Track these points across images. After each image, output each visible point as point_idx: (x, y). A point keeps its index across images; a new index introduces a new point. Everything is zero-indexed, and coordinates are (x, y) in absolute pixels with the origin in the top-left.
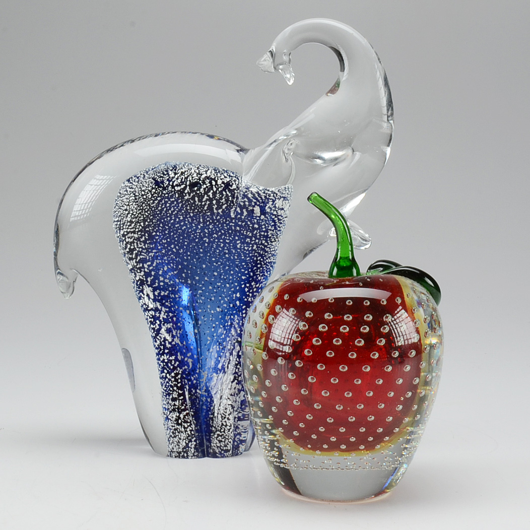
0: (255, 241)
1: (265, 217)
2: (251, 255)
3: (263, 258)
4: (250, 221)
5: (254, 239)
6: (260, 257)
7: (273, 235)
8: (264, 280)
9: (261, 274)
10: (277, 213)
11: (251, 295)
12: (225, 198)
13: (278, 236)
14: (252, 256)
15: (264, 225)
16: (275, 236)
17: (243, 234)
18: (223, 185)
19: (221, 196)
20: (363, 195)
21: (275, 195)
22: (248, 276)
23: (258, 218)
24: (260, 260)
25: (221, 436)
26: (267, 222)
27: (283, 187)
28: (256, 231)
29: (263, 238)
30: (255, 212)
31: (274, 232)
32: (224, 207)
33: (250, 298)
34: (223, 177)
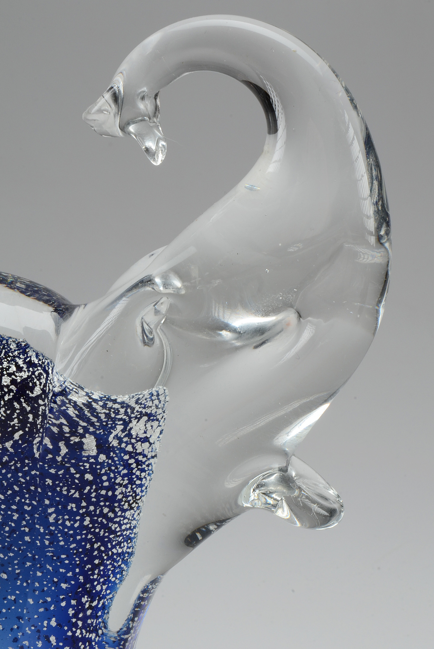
0: (87, 507)
1: (108, 457)
2: (79, 537)
3: (104, 544)
4: (76, 466)
5: (84, 504)
6: (99, 544)
7: (127, 497)
8: (108, 592)
9: (102, 580)
10: (134, 448)
11: (80, 623)
12: (18, 417)
13: (138, 497)
14: (82, 540)
15: (106, 474)
16: (130, 498)
17: (60, 494)
18: (13, 387)
19: (8, 412)
20: (325, 407)
21: (129, 410)
22: (73, 582)
23: (92, 460)
24: (98, 549)
26: (113, 468)
27: (146, 393)
28: (88, 488)
29: (105, 501)
30: (85, 447)
31: (129, 489)
32: (17, 436)
33: (79, 631)
34: (13, 368)
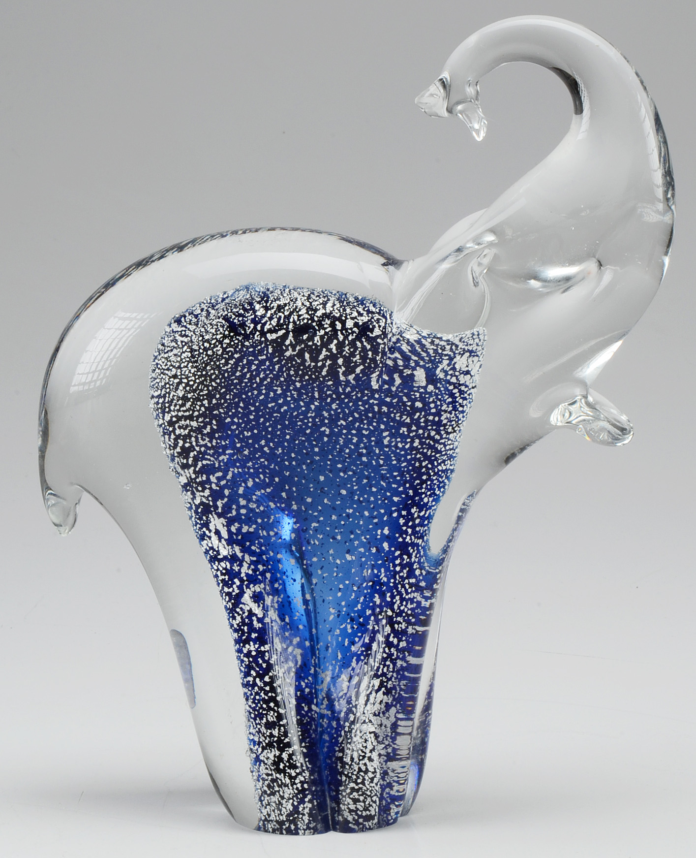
0: (417, 431)
1: (436, 388)
2: (409, 457)
3: (431, 462)
5: (414, 428)
6: (427, 462)
7: (451, 421)
9: (429, 493)
10: (457, 379)
11: (410, 531)
12: (360, 354)
13: (460, 422)
14: (412, 459)
15: (433, 402)
16: (453, 423)
17: (394, 420)
18: (355, 329)
19: (352, 350)
20: (619, 343)
21: (454, 347)
22: (403, 496)
23: (422, 390)
24: (426, 466)
25: (357, 791)
26: (440, 397)
27: (468, 333)
28: (418, 414)
29: (432, 426)
30: (416, 379)
31: (453, 415)
32: (358, 370)
33: (408, 537)
34: (355, 314)
